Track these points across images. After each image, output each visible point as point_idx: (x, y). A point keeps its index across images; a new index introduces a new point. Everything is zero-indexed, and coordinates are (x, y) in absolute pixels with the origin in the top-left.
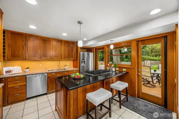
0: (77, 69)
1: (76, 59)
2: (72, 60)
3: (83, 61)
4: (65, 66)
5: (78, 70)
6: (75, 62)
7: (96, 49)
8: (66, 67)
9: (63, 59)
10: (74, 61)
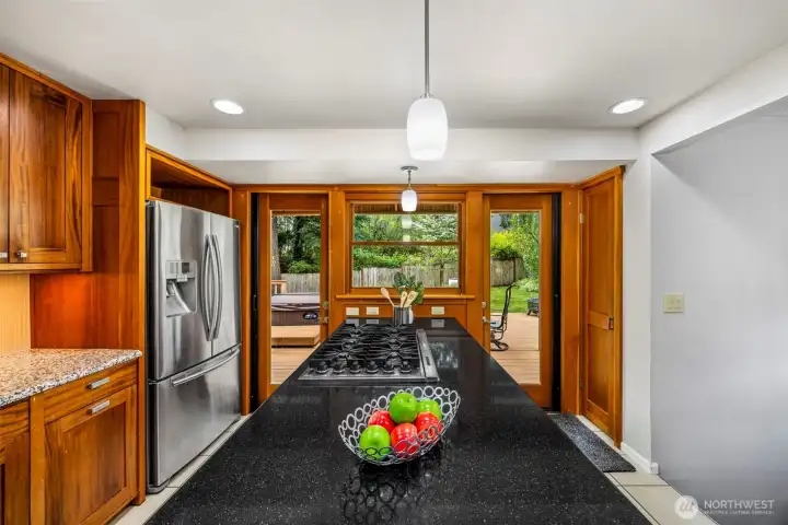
0: (130, 355)
3: (181, 277)
5: (136, 361)
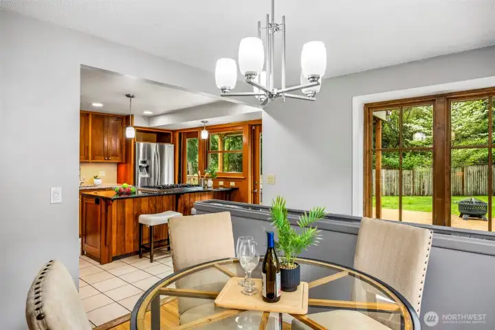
1: (124, 162)
2: (115, 163)
3: (143, 165)
4: (96, 177)
6: (123, 168)
7: (180, 134)
8: (98, 180)
9: (90, 160)
10: (119, 164)
